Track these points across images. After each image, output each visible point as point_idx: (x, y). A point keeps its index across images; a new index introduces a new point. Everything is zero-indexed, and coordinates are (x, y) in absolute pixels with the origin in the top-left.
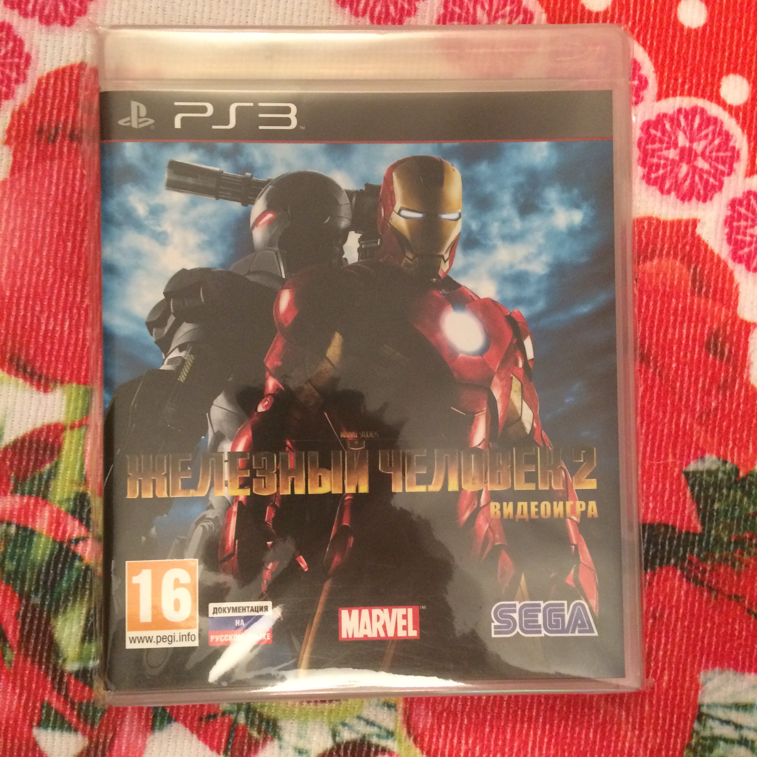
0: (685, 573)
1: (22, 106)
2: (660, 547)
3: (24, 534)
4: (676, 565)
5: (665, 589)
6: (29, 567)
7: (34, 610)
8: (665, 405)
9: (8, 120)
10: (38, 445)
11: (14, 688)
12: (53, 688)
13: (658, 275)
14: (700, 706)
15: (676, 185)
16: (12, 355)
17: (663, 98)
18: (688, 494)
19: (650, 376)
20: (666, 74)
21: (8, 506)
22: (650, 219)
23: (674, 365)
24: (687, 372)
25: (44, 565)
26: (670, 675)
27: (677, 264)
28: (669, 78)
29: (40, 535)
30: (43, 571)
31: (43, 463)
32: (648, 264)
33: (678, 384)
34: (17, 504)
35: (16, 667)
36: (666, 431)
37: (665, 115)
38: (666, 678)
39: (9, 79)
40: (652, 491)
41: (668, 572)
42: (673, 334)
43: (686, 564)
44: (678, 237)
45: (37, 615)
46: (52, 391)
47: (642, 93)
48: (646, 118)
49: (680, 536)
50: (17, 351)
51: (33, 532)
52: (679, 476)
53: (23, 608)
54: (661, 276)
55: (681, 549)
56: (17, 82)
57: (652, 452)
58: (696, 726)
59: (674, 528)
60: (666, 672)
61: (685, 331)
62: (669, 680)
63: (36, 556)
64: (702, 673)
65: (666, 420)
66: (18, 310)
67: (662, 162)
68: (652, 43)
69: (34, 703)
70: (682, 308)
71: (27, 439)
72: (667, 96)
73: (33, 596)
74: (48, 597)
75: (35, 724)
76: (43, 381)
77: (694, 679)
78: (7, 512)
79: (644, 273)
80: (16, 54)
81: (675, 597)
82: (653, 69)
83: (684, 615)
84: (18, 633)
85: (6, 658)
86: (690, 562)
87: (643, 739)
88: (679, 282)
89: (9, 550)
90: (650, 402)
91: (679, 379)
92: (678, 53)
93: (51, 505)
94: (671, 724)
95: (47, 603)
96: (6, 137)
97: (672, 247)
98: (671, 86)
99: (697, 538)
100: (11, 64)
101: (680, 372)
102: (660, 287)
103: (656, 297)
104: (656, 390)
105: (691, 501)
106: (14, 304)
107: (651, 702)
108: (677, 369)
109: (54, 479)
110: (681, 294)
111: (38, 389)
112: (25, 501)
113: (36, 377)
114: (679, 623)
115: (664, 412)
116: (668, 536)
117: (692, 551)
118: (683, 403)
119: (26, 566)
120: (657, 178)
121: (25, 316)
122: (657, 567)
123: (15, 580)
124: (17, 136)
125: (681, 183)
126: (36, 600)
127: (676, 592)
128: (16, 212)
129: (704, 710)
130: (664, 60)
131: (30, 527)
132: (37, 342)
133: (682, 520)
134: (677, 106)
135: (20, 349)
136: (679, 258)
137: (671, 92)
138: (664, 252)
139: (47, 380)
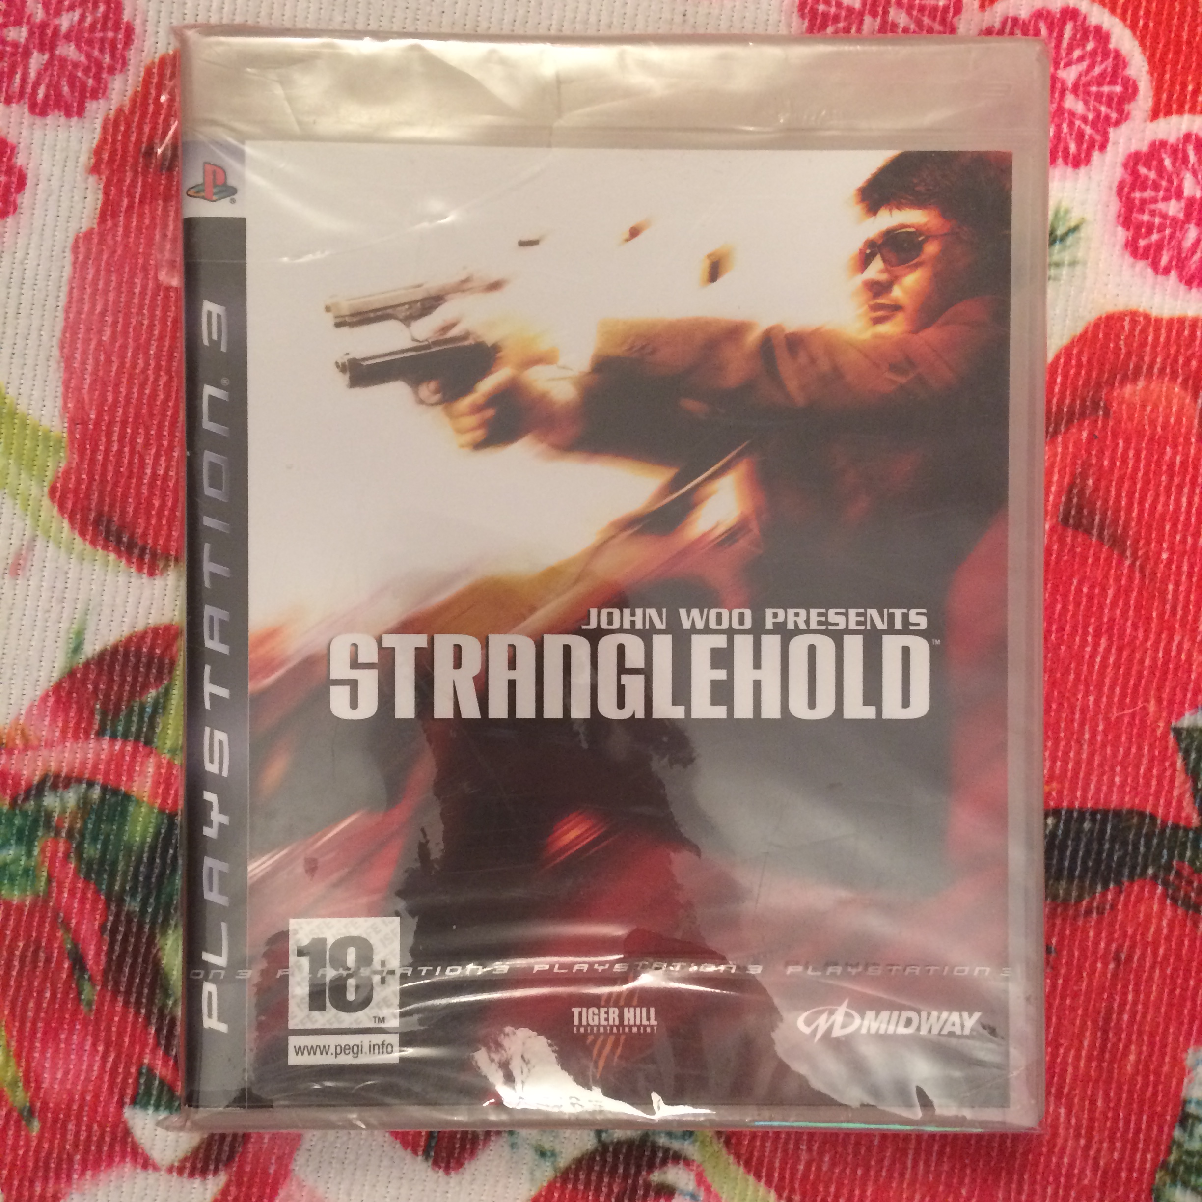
0: (1170, 891)
1: (120, 110)
2: (1130, 848)
3: (113, 800)
4: (1155, 877)
5: (1136, 915)
6: (121, 854)
7: (129, 921)
8: (1149, 619)
9: (97, 134)
10: (138, 661)
11: (94, 1045)
12: (157, 1044)
13: (1143, 406)
14: (1185, 1102)
15: (1178, 260)
16: (100, 514)
17: (1162, 114)
18: (1179, 763)
19: (1125, 571)
20: (1167, 76)
21: (90, 756)
22: (1134, 315)
23: (1165, 556)
24: (1185, 568)
25: (146, 849)
26: (1140, 1053)
27: (1177, 390)
28: (1172, 84)
29: (139, 803)
30: (145, 859)
31: (145, 687)
32: (1128, 389)
33: (1171, 587)
34: (106, 751)
35: (99, 1012)
36: (1147, 662)
37: (1163, 144)
38: (1132, 1057)
39: (99, 65)
40: (1120, 757)
41: (1142, 889)
42: (1167, 504)
43: (1171, 878)
44: (1179, 346)
45: (134, 930)
46: (162, 574)
47: (1127, 107)
48: (1133, 149)
49: (1163, 831)
50: (106, 508)
51: (127, 797)
52: (1165, 735)
53: (111, 918)
54: (1149, 408)
55: (1165, 852)
56: (112, 70)
57: (1123, 695)
58: (1177, 1133)
59: (1153, 817)
60: (1133, 1047)
61: (1184, 500)
62: (1138, 1061)
63: (132, 836)
64: (1190, 1051)
65: (1149, 643)
66: (109, 442)
67: (1157, 220)
68: (1146, 25)
69: (127, 1067)
70: (1182, 462)
71: (121, 649)
72: (1168, 113)
73: (128, 899)
74: (152, 900)
75: (127, 1100)
76: (147, 557)
77: (1177, 1062)
78: (89, 766)
79: (1120, 404)
80: (110, 24)
81: (1152, 930)
82: (1146, 67)
83: (1166, 957)
84: (103, 957)
85: (83, 997)
86: (1179, 874)
87: (1092, 1153)
88: (1179, 421)
89: (90, 826)
90: (1124, 613)
91: (1172, 577)
92: (1189, 43)
93: (158, 756)
94: (1138, 1131)
95: (150, 910)
96: (93, 161)
97: (1169, 361)
98: (1175, 96)
99: (1191, 835)
100: (102, 41)
101: (1174, 567)
102: (1147, 427)
103: (1139, 443)
104: (1134, 594)
105: (1183, 776)
106: (103, 433)
107: (1107, 1095)
108: (1170, 561)
109: (163, 714)
110: (1181, 440)
111: (140, 569)
112: (117, 748)
113: (136, 551)
114: (1157, 971)
115: (1147, 632)
116: (1144, 831)
117: (1182, 856)
118: (1179, 617)
119: (117, 850)
120: (1148, 248)
121: (120, 452)
122: (1125, 879)
123: (99, 874)
124: (111, 160)
125: (1186, 258)
126: (133, 905)
127: (1154, 921)
128: (107, 283)
129: (1192, 1109)
130: (1165, 54)
131: (123, 788)
132: (138, 493)
133: (1168, 804)
134: (1184, 129)
135: (112, 506)
136: (1180, 380)
137: (1174, 106)
138: (1156, 370)
139: (154, 555)
